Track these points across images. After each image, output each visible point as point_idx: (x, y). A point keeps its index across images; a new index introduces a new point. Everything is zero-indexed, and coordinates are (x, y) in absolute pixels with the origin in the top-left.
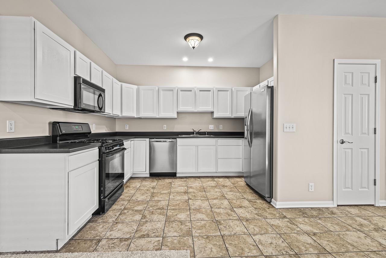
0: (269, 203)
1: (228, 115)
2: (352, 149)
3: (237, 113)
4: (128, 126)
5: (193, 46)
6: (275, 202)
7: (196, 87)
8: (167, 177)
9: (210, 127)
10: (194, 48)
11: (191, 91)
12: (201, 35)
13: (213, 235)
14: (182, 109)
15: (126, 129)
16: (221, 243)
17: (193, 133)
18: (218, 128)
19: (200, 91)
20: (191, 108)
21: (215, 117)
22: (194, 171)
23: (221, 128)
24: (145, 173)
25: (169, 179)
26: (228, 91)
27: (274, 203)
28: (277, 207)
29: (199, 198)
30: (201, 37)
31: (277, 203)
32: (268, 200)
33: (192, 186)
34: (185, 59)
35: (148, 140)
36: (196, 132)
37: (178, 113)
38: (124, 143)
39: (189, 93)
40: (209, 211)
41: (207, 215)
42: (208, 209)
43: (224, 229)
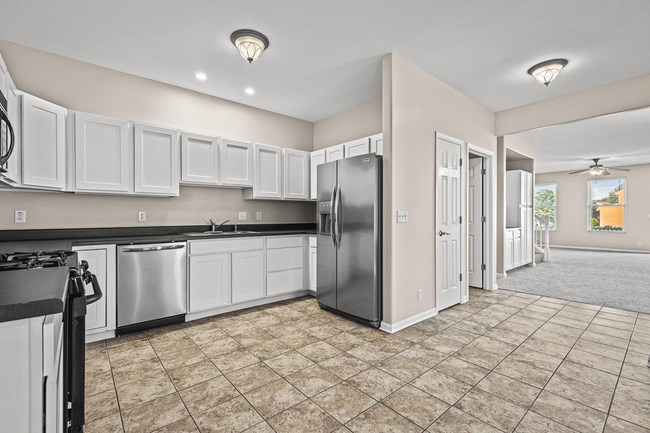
0: (377, 328)
1: (275, 194)
2: (447, 241)
3: (289, 192)
4: (24, 213)
5: (251, 56)
6: (388, 325)
7: (219, 137)
8: (165, 328)
9: (240, 216)
10: (250, 60)
11: (210, 143)
12: (267, 39)
13: (369, 406)
14: (190, 177)
15: (17, 221)
16: (393, 415)
17: (210, 228)
18: (254, 216)
19: (228, 146)
20: (212, 177)
21: (254, 198)
22: (226, 302)
23: (260, 217)
24: (105, 329)
25: (172, 330)
26: (275, 153)
27: (386, 327)
28: (393, 332)
29: (278, 352)
30: (266, 42)
31: (393, 326)
32: (376, 324)
33: (238, 333)
34: (201, 76)
35: (112, 248)
36: (216, 226)
37: (182, 186)
39: (208, 146)
40: (318, 370)
41: (324, 377)
42: (313, 367)
43: (372, 390)
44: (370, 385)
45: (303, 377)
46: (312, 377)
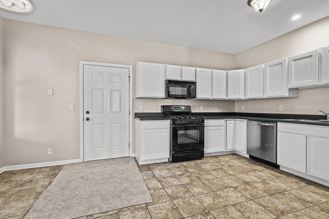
4: (244, 107)
5: (261, 8)
10: (261, 10)
11: (311, 56)
14: (294, 84)
15: (242, 110)
20: (312, 80)
24: (245, 153)
38: (205, 121)
39: (309, 59)
40: (200, 184)
41: (203, 188)
42: (198, 182)
43: (244, 210)
44: (242, 207)
45: (192, 186)
46: (197, 187)
